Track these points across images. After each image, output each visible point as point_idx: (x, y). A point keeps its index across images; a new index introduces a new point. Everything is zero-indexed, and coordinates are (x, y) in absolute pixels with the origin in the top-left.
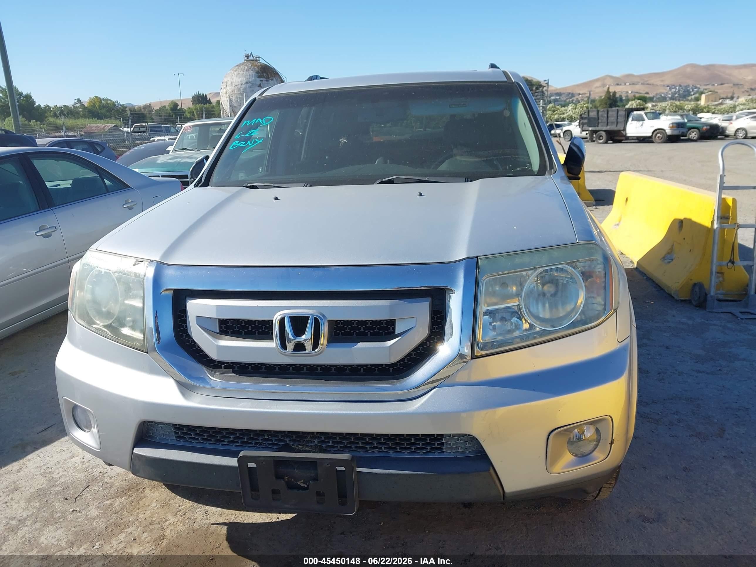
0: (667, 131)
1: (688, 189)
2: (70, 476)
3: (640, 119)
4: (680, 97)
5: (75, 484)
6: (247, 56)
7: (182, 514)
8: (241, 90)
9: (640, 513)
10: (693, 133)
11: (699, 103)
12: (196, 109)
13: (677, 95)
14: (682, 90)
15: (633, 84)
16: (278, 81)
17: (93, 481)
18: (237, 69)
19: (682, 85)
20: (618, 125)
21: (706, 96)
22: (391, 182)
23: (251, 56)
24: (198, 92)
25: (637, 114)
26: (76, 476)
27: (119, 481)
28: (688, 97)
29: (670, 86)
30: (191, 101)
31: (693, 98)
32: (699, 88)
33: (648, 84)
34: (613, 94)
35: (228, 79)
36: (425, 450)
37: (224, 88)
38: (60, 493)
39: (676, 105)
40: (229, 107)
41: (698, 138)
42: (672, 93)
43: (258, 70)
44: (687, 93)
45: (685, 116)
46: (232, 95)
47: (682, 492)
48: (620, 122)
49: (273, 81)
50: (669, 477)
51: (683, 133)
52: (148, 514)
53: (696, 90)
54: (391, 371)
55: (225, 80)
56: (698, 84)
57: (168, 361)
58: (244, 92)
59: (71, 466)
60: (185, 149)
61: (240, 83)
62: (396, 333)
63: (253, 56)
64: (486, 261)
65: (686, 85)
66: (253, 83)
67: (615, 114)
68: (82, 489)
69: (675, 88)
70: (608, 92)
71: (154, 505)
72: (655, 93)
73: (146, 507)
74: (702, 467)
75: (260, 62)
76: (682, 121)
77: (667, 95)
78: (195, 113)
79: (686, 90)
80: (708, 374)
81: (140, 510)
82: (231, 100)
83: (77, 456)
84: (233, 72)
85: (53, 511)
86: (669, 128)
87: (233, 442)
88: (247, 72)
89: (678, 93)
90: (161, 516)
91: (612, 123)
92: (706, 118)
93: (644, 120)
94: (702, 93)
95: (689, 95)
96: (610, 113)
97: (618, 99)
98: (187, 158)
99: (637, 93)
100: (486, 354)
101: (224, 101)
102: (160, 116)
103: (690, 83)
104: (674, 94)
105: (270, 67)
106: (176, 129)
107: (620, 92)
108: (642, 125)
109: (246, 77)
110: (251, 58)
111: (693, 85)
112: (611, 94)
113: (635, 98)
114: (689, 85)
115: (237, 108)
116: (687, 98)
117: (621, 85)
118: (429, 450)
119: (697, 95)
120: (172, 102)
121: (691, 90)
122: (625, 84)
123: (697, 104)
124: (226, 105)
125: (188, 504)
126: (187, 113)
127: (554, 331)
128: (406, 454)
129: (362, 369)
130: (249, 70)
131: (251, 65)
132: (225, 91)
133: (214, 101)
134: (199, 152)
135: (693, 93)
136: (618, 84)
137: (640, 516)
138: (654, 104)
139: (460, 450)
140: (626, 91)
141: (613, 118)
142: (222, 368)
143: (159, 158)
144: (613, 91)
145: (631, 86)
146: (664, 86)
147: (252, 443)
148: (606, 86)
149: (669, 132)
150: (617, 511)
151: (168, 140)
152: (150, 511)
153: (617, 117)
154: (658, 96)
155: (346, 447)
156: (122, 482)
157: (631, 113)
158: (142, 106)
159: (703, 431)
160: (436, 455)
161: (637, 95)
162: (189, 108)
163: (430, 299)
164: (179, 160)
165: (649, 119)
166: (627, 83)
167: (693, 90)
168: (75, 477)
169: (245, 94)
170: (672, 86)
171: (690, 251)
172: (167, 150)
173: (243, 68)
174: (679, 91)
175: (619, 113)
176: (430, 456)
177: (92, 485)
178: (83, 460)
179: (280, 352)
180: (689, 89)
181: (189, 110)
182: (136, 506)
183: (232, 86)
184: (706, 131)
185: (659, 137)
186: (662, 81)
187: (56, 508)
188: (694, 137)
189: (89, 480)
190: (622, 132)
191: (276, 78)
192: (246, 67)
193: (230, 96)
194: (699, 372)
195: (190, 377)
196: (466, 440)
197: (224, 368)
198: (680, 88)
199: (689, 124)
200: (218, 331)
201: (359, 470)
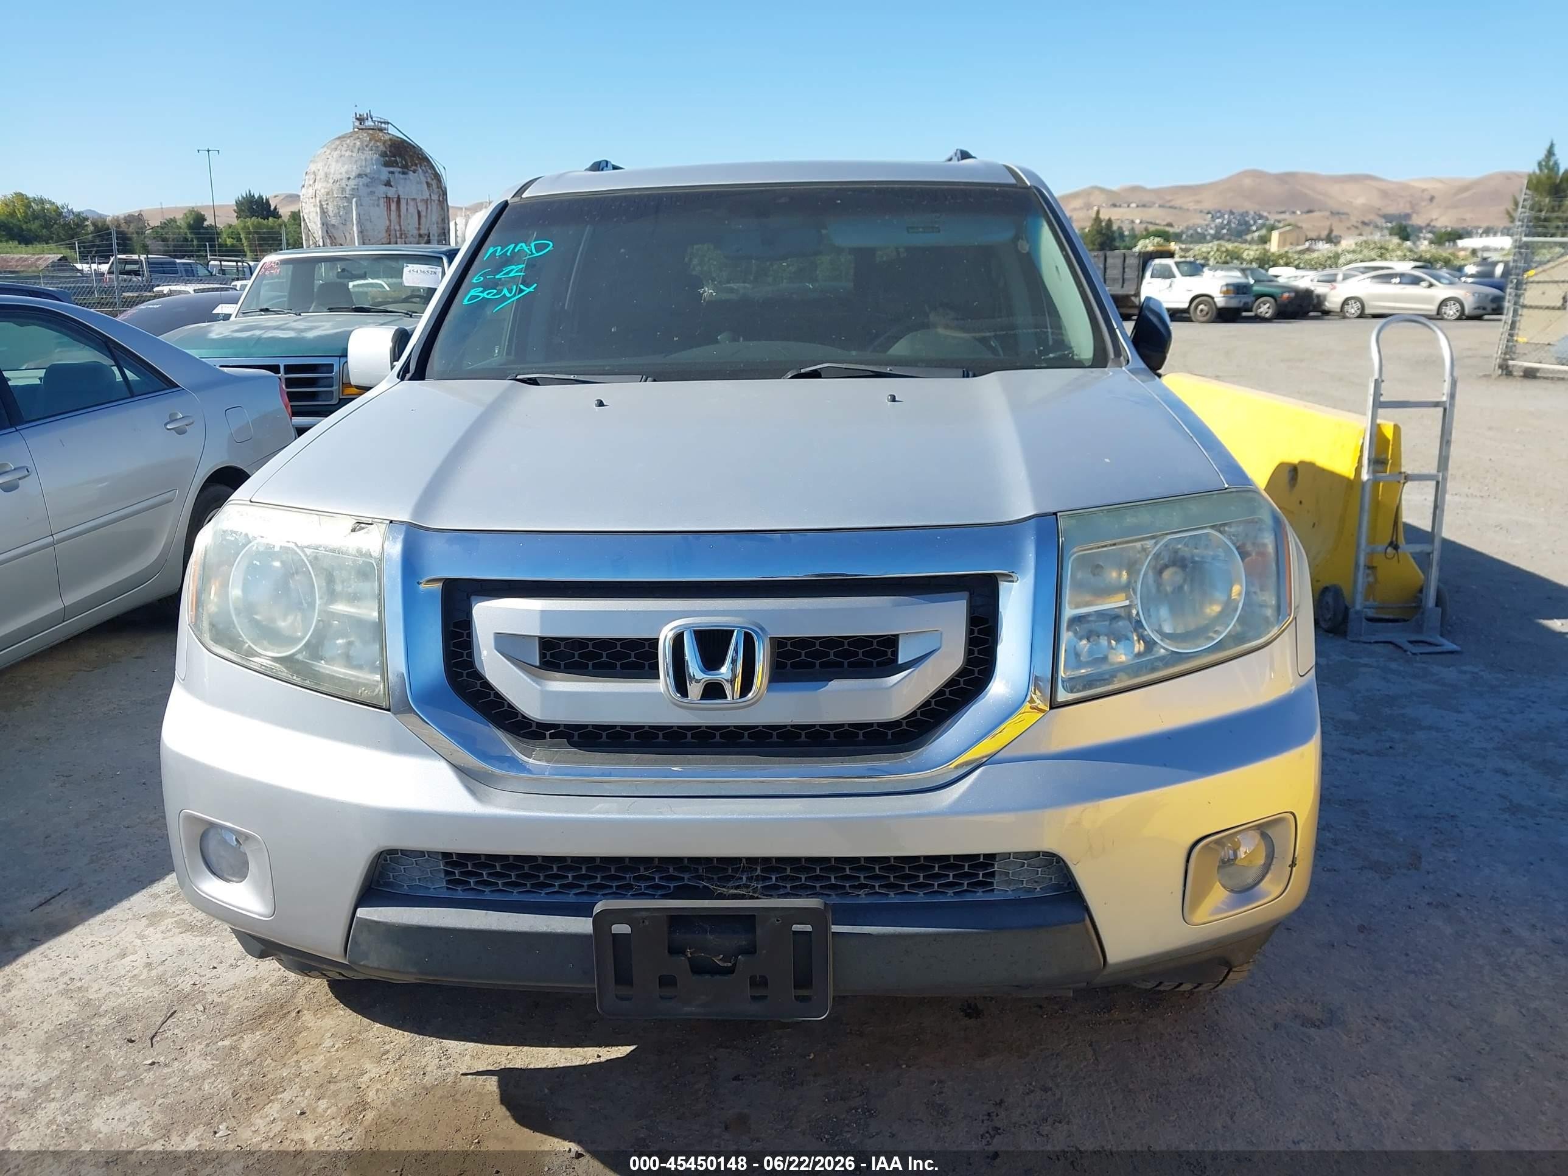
0: (1216, 300)
1: (1306, 406)
2: (127, 994)
3: (1167, 274)
4: (1232, 235)
5: (142, 1010)
6: (361, 120)
7: (393, 1057)
8: (348, 192)
9: (1295, 1011)
10: (1265, 304)
11: (1267, 246)
12: (245, 228)
13: (1225, 231)
14: (1233, 220)
15: (1144, 206)
16: (427, 175)
17: (180, 1001)
18: (338, 145)
19: (1234, 211)
20: (1125, 285)
21: (1280, 234)
22: (815, 375)
23: (370, 119)
24: (250, 192)
25: (1160, 265)
26: (141, 994)
27: (241, 1000)
28: (1247, 234)
29: (1213, 213)
30: (234, 210)
31: (1256, 238)
32: (1267, 219)
33: (1171, 207)
34: (1106, 224)
35: (317, 166)
36: (957, 887)
37: (310, 185)
38: (114, 1029)
39: (1227, 250)
40: (319, 226)
41: (1273, 316)
42: (1216, 226)
43: (384, 149)
44: (1244, 227)
45: (1248, 272)
46: (326, 200)
47: (1364, 971)
48: (1129, 280)
49: (416, 174)
50: (1336, 944)
51: (1245, 304)
52: (321, 1062)
53: (1260, 221)
54: (890, 737)
55: (313, 168)
56: (1265, 211)
57: (437, 726)
58: (353, 196)
59: (123, 973)
60: (267, 310)
61: (345, 176)
62: (900, 662)
63: (374, 119)
64: (1073, 522)
65: (1243, 213)
66: (373, 178)
67: (1119, 262)
68: (161, 1020)
69: (1222, 216)
70: (1097, 219)
71: (328, 1043)
72: (1185, 225)
73: (313, 1048)
74: (1393, 923)
75: (389, 132)
76: (1243, 280)
77: (1206, 230)
78: (242, 236)
79: (1242, 222)
80: (1370, 755)
81: (300, 1056)
82: (324, 213)
83: (132, 954)
84: (329, 151)
85: (107, 1066)
86: (1221, 293)
87: (570, 886)
88: (360, 154)
89: (1227, 227)
90: (350, 1065)
91: (1114, 280)
92: (1286, 276)
93: (1174, 277)
94: (1272, 228)
95: (1248, 231)
96: (1109, 261)
97: (1116, 235)
98: (275, 329)
99: (1151, 223)
100: (1078, 699)
101: (309, 213)
102: (164, 240)
103: (1250, 207)
104: (1219, 228)
105: (410, 144)
106: (208, 270)
107: (1118, 219)
108: (1170, 286)
109: (359, 163)
110: (369, 123)
111: (1255, 213)
112: (1103, 224)
113: (1148, 235)
114: (1247, 212)
115: (338, 229)
116: (1244, 237)
117: (1120, 206)
118: (965, 888)
119: (1263, 232)
120: (192, 211)
121: (1252, 222)
122: (1128, 206)
123: (1265, 249)
124: (315, 223)
125: (401, 1038)
126: (224, 236)
127: (1190, 655)
128: (921, 897)
129: (832, 733)
130: (364, 149)
131: (368, 139)
132: (311, 191)
133: (285, 211)
134: (299, 317)
135: (1254, 228)
136: (1114, 205)
137: (1296, 1016)
138: (1183, 246)
139: (1025, 885)
140: (1131, 218)
141: (1115, 272)
142: (545, 738)
143: (213, 328)
144: (1107, 218)
145: (1139, 209)
146: (1201, 212)
147: (611, 887)
148: (1092, 208)
149: (1220, 301)
150: (1253, 1009)
151: (192, 292)
152: (322, 1056)
153: (1124, 268)
154: (1191, 232)
155: (805, 887)
156: (246, 1001)
157: (1149, 263)
158: (123, 216)
159: (1382, 859)
160: (980, 895)
161: (1152, 228)
162: (230, 226)
163: (966, 594)
164: (257, 333)
165: (1183, 275)
166: (1132, 203)
167: (1255, 222)
168: (139, 995)
169: (354, 200)
170: (1216, 213)
171: (1313, 526)
172: (214, 312)
173: (351, 144)
174: (1229, 222)
175: (1127, 261)
176: (969, 898)
177: (183, 1011)
178: (149, 961)
179: (674, 700)
180: (1247, 219)
181: (230, 230)
182: (291, 1048)
183: (328, 182)
184: (1289, 302)
185: (1202, 311)
186: (1198, 202)
187: (111, 1060)
188: (1267, 313)
189: (172, 1001)
190: (1133, 298)
191: (424, 168)
192: (358, 143)
193: (323, 203)
194: (1352, 751)
195: (484, 756)
196: (1037, 866)
197: (550, 738)
198: (1232, 217)
199: (1257, 288)
200: (538, 664)
201: (836, 929)
